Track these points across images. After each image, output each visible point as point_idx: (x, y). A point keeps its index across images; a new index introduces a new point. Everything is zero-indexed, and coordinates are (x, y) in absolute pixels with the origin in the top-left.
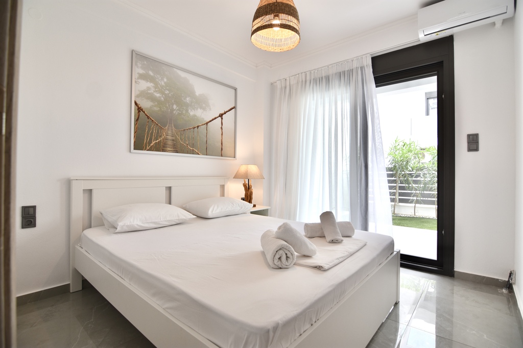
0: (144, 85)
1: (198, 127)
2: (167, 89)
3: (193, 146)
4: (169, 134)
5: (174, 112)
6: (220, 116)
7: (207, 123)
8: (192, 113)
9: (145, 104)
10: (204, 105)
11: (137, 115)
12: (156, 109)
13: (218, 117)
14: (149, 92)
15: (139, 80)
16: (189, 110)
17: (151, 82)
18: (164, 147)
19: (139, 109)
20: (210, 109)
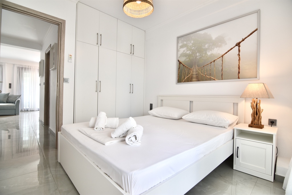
0: (182, 51)
1: (214, 61)
2: (194, 47)
3: (210, 75)
4: (194, 71)
5: (197, 58)
6: (236, 45)
7: (222, 56)
8: (209, 53)
9: (182, 60)
10: (220, 44)
11: (179, 66)
12: (187, 60)
13: (234, 47)
14: (184, 53)
15: (180, 49)
16: (208, 52)
17: (185, 47)
18: (191, 79)
19: (180, 63)
20: (226, 44)
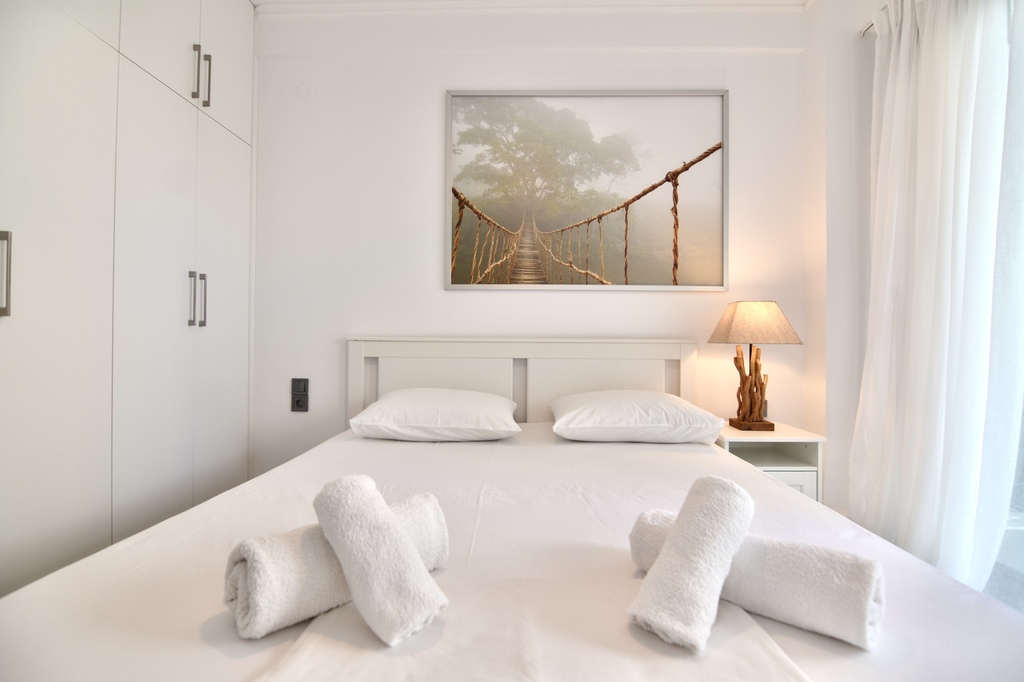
0: (470, 153)
1: (600, 217)
2: (522, 149)
3: (587, 264)
4: (525, 245)
5: (538, 194)
6: (667, 179)
7: (626, 206)
8: (582, 187)
9: (473, 191)
10: (617, 162)
11: (458, 214)
12: (495, 195)
13: (661, 184)
14: (481, 164)
15: (462, 147)
16: (577, 183)
17: (484, 144)
18: (514, 273)
19: (462, 203)
20: (637, 168)
